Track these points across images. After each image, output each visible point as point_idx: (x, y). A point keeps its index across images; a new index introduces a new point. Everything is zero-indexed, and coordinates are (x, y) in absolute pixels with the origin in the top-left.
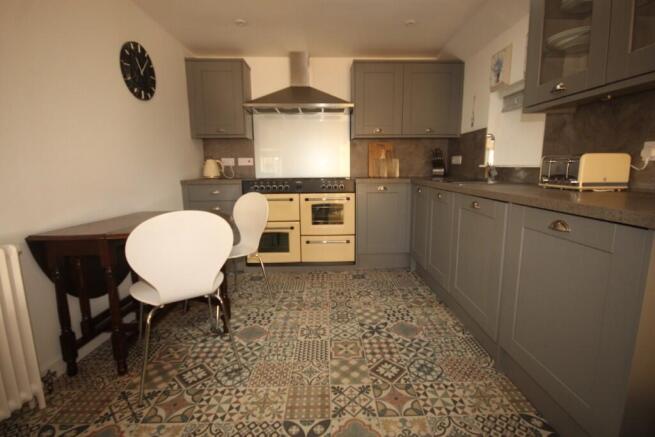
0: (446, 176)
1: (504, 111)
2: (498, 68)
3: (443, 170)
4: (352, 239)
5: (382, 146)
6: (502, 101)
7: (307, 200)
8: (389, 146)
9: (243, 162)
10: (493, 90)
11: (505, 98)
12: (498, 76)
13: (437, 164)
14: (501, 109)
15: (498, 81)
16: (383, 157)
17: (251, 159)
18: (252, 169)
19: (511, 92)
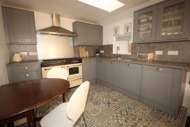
0: (100, 56)
1: (116, 41)
2: (116, 31)
3: (99, 54)
4: (81, 77)
5: (83, 48)
6: (116, 38)
7: (68, 67)
8: (85, 48)
9: (31, 53)
10: (114, 35)
11: (117, 38)
12: (116, 32)
13: (97, 53)
14: (116, 40)
15: (116, 34)
16: (83, 51)
17: (36, 53)
18: (36, 56)
19: (119, 37)
